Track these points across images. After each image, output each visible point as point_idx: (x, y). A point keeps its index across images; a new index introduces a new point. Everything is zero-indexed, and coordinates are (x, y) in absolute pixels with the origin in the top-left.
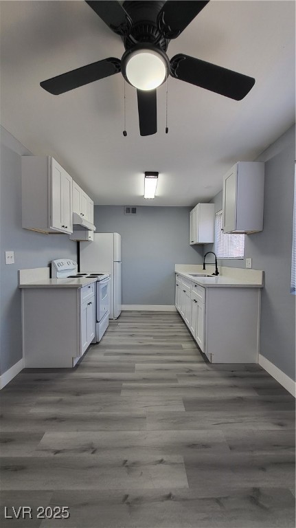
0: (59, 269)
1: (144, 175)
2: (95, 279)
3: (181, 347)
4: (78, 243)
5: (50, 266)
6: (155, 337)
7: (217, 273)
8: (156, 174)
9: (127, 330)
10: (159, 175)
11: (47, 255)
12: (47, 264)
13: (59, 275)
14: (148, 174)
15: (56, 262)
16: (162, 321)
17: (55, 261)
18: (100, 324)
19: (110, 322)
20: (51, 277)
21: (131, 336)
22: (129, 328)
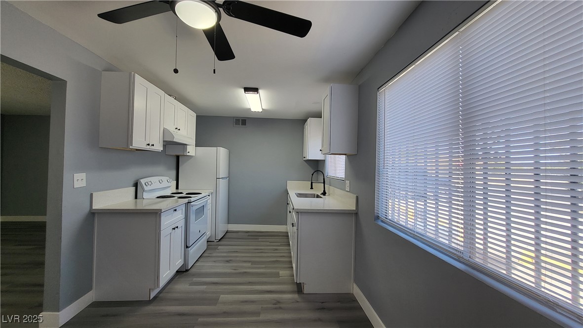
0: (146, 188)
1: (243, 90)
2: (186, 200)
3: (277, 275)
4: (178, 157)
5: (136, 185)
6: (253, 263)
7: (324, 193)
8: (256, 90)
9: (225, 254)
10: (260, 91)
11: (133, 173)
12: (132, 183)
13: (146, 195)
14: (247, 90)
15: (143, 181)
16: (268, 243)
17: (141, 180)
18: (191, 251)
19: (208, 246)
20: (136, 198)
21: (228, 261)
22: (229, 252)
